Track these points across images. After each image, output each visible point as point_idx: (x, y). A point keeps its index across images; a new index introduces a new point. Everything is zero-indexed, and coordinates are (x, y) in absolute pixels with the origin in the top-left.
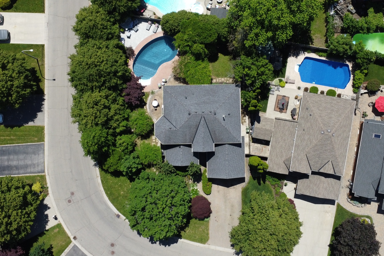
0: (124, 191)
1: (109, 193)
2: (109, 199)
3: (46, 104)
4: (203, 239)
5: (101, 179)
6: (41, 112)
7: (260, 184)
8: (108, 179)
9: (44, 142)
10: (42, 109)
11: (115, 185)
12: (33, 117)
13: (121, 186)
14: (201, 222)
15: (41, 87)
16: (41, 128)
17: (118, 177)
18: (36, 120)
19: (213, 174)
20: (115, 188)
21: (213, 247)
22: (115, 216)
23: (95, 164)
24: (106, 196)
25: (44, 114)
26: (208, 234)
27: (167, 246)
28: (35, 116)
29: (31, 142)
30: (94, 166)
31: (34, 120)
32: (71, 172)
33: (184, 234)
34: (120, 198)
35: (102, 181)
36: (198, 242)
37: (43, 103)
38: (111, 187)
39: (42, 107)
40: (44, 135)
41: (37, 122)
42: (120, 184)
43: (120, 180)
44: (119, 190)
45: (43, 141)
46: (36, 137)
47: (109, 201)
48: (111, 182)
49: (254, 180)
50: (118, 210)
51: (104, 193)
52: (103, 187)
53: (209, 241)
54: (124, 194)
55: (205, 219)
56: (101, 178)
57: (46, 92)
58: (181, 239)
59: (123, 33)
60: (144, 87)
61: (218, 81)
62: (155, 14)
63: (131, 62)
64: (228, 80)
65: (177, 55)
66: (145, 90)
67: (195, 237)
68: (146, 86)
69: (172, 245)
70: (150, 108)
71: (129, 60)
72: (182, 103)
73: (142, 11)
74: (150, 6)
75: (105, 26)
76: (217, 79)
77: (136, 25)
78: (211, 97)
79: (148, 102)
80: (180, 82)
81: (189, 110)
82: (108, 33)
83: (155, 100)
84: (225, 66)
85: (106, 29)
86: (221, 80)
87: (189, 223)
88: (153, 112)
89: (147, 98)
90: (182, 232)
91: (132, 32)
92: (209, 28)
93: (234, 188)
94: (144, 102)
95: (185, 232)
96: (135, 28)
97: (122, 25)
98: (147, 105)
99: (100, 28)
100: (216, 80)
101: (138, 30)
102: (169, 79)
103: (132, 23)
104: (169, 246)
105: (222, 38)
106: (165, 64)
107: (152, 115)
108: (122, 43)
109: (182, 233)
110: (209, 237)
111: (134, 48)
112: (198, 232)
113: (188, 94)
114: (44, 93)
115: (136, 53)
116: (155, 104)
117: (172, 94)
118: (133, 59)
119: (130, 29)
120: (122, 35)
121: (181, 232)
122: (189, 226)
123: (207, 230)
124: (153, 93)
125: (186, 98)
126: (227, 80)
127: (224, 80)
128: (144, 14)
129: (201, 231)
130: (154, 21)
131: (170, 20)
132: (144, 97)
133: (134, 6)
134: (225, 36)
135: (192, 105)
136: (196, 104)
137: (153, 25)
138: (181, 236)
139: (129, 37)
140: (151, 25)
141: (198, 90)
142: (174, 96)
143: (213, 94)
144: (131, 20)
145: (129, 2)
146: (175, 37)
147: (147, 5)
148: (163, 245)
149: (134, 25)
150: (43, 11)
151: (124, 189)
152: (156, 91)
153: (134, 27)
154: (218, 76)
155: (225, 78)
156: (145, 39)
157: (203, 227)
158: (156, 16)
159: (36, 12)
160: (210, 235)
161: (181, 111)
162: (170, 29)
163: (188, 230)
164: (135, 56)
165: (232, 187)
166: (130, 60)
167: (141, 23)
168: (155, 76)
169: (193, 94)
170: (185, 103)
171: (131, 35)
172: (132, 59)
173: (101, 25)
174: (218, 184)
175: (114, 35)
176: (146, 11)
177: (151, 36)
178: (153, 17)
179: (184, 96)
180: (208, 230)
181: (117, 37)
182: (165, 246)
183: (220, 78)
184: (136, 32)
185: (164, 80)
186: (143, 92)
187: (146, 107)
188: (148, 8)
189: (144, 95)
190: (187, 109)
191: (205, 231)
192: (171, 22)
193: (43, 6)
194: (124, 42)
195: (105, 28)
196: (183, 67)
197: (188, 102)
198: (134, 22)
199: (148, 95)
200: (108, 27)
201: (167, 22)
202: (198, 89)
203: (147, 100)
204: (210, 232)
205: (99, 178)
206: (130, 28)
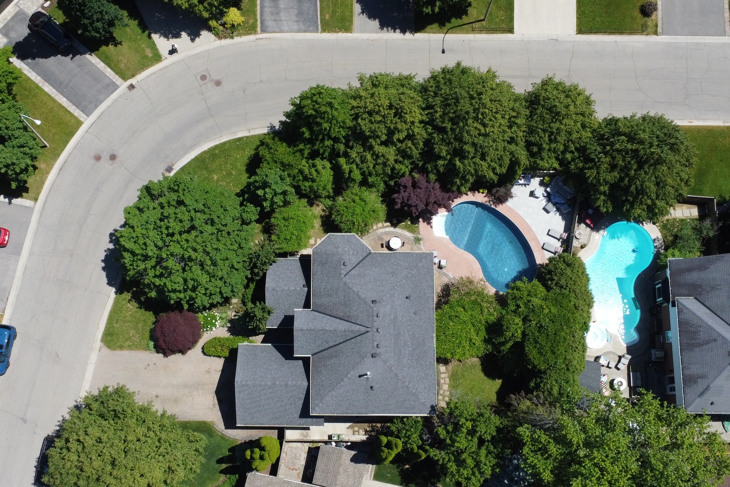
0: (218, 181)
1: (217, 152)
2: (205, 152)
3: (395, 37)
4: (111, 339)
5: (245, 137)
6: (379, 26)
7: (220, 461)
8: (244, 150)
9: (321, 32)
10: (385, 29)
11: (231, 164)
12: (370, 11)
13: (229, 174)
14: (147, 335)
15: (429, 27)
16: (349, 26)
17: (246, 169)
18: (364, 17)
19: (246, 355)
20: (226, 163)
21: (94, 357)
22: (170, 164)
23: (274, 127)
24: (210, 147)
25: (377, 32)
26: (121, 348)
27: (103, 265)
28: (371, 16)
29: (321, 8)
30: (269, 125)
31: (365, 14)
32: (261, 81)
33: (125, 299)
34: (204, 172)
35: (240, 139)
36: (106, 327)
37: (398, 31)
38: (228, 156)
39: (390, 28)
40: (335, 32)
41: (359, 19)
42: (234, 172)
43: (241, 174)
44: (222, 171)
45: (324, 31)
46: (331, 17)
47: (200, 152)
48: (238, 156)
49: (230, 450)
50: (180, 169)
51: (217, 142)
52: (229, 142)
53: (106, 351)
54: (213, 181)
55: (153, 343)
56: (247, 137)
57: (418, 35)
58: (116, 293)
59: (542, 184)
60: (429, 223)
61: (443, 376)
62: (582, 247)
63: (480, 197)
64: (443, 398)
65: (497, 291)
66: (422, 225)
67: (117, 321)
68: (431, 227)
69: (104, 274)
70: (386, 233)
71: (485, 194)
72: (396, 288)
73: (588, 221)
74: (599, 238)
75: (555, 138)
76: (446, 375)
77: (558, 210)
78: (410, 349)
79: (398, 230)
80: (439, 297)
81: (384, 301)
82: (541, 145)
83: (403, 244)
84: (475, 393)
85: (550, 140)
86: (445, 383)
87: (146, 310)
88: (379, 240)
89: (407, 228)
90: (130, 294)
91: (543, 202)
92: (558, 350)
93: (214, 405)
94: (399, 222)
95: (130, 301)
96: (550, 206)
97: (558, 180)
98: (392, 229)
99: (551, 128)
100: (444, 373)
101: (548, 212)
102: (446, 275)
103: (563, 202)
104: (104, 269)
105: (536, 380)
106: (477, 266)
107: (372, 238)
108: (521, 180)
109: (127, 296)
110: (114, 349)
111: (510, 203)
112: (126, 327)
113: (416, 303)
114: (416, 33)
115: (501, 208)
116: (395, 243)
117: (415, 270)
118: (486, 202)
119: (549, 197)
120: (535, 181)
121: (129, 292)
122: (141, 308)
123: (129, 346)
124: (418, 240)
125: (407, 298)
126: (444, 396)
127: (444, 391)
128: (583, 226)
129: (128, 334)
130: (567, 243)
131: (572, 271)
132: (409, 223)
133: (599, 198)
134: (542, 385)
135: (392, 308)
136: (395, 318)
137: (559, 244)
138: (121, 293)
139: (532, 194)
140: (559, 240)
141: (424, 323)
142: (413, 273)
143: (417, 355)
144: (569, 198)
145: (606, 188)
146: (535, 281)
147: (601, 232)
148: (106, 256)
149: (557, 205)
150: (580, 31)
151: (222, 181)
152: (422, 246)
153: (555, 204)
154: (453, 377)
155: (448, 393)
156: (529, 226)
157: (136, 339)
158: (579, 249)
159: (578, 18)
160: (118, 353)
161: (380, 286)
162: (554, 270)
163: (133, 306)
164: (493, 206)
165: (216, 402)
166: (485, 197)
167: (563, 219)
168: (452, 246)
169: (415, 313)
170: (396, 295)
171: (537, 198)
172: (486, 199)
173: (558, 129)
174: (223, 370)
175: (536, 158)
176: (589, 229)
177: (536, 239)
178: (576, 244)
179: (413, 293)
180: (130, 348)
181: (532, 163)
182: (102, 261)
183: (447, 380)
184: (544, 209)
185: (443, 263)
186: (419, 222)
187: (387, 226)
188: (594, 234)
189: (412, 223)
190: (384, 298)
191: (128, 343)
192: (568, 271)
193: (590, 31)
194: (522, 185)
195: (553, 137)
196: (473, 298)
197: (400, 302)
198: (563, 204)
199: (412, 231)
200: (553, 145)
201: (569, 265)
202: (425, 325)
203: (403, 228)
204: (126, 353)
205: (248, 134)
206: (552, 197)
